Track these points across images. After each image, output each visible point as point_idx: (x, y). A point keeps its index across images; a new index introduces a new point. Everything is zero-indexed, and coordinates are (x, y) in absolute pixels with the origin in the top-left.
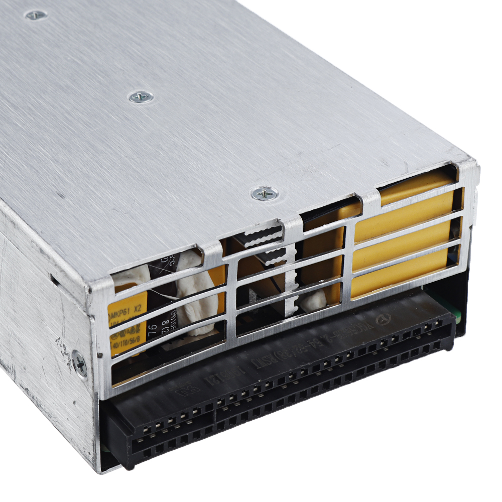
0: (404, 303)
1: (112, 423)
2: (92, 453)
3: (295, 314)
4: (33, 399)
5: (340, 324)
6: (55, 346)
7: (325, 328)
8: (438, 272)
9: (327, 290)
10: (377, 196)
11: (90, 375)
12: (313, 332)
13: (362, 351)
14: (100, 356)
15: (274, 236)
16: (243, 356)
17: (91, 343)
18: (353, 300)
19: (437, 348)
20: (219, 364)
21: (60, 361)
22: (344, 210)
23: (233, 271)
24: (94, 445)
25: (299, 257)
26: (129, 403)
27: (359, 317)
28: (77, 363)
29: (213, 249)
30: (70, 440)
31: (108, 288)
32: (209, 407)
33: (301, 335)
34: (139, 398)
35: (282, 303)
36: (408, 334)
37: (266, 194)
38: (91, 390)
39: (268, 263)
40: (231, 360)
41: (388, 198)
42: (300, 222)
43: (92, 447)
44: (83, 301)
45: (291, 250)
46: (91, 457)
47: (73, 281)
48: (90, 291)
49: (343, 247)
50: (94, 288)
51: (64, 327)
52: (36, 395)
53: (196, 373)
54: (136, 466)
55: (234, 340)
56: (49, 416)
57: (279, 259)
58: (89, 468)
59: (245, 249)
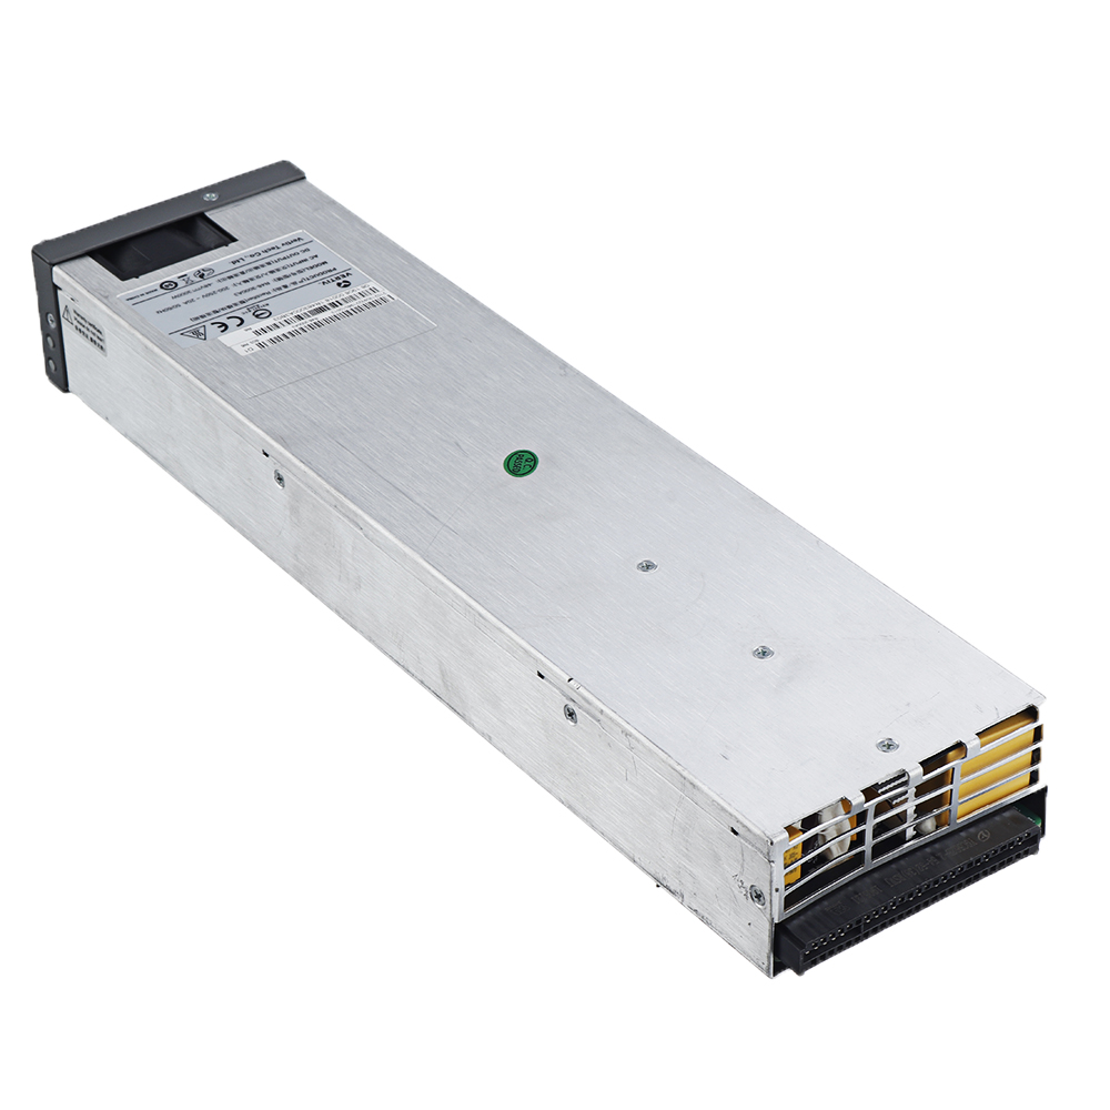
0: (997, 818)
1: (784, 939)
2: (766, 963)
3: (914, 838)
4: (702, 919)
5: (948, 842)
6: (731, 880)
7: (937, 846)
8: (1024, 791)
9: (938, 817)
10: (977, 741)
11: (768, 904)
12: (928, 850)
13: (970, 864)
14: (777, 890)
15: (899, 781)
16: (876, 875)
17: (771, 882)
18: (959, 821)
19: (1027, 853)
20: (858, 884)
21: (736, 892)
22: (951, 754)
23: (871, 814)
24: (769, 957)
25: (917, 795)
26: (795, 922)
27: (963, 834)
28: (754, 894)
29: (857, 799)
30: (743, 953)
31: (784, 840)
32: (859, 922)
33: (919, 854)
34: (802, 918)
35: (904, 831)
36: (1005, 847)
37: (888, 746)
38: (768, 916)
39: (880, 792)
40: (867, 880)
41: (985, 739)
42: (921, 769)
43: (766, 959)
44: (765, 851)
45: (912, 791)
46: (764, 966)
47: (755, 835)
48: (772, 843)
49: (952, 783)
50: (775, 841)
51: (742, 866)
52: (706, 915)
53: (842, 893)
54: (807, 973)
55: (870, 864)
56: (720, 933)
57: (903, 798)
58: (763, 976)
59: (879, 795)
